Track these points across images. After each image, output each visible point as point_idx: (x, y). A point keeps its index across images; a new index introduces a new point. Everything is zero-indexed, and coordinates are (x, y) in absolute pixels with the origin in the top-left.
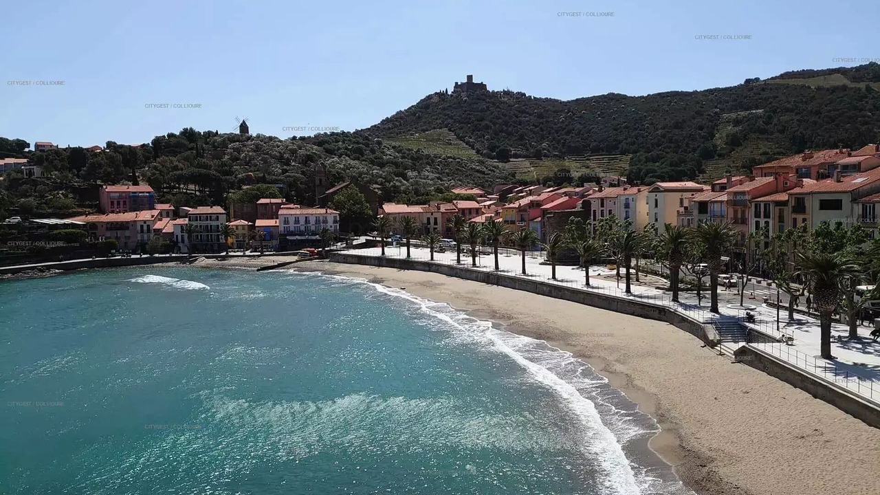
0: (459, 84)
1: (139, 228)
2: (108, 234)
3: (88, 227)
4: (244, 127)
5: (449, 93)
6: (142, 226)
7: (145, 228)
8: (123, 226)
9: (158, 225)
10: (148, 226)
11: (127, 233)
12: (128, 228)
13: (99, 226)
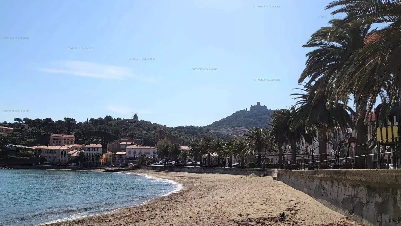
0: (253, 106)
1: (61, 153)
2: (46, 155)
3: (37, 150)
4: (136, 116)
5: (248, 110)
6: (62, 152)
7: (64, 153)
8: (54, 151)
9: (71, 152)
10: (65, 152)
11: (55, 155)
12: (55, 153)
13: (42, 151)
